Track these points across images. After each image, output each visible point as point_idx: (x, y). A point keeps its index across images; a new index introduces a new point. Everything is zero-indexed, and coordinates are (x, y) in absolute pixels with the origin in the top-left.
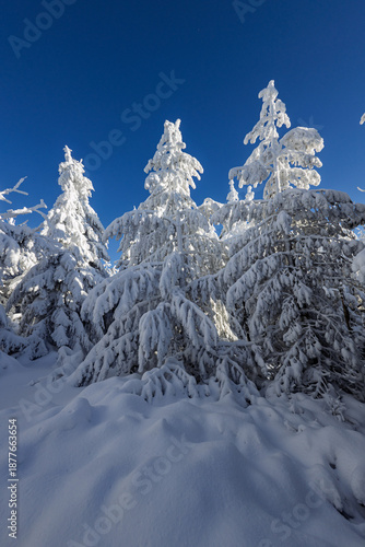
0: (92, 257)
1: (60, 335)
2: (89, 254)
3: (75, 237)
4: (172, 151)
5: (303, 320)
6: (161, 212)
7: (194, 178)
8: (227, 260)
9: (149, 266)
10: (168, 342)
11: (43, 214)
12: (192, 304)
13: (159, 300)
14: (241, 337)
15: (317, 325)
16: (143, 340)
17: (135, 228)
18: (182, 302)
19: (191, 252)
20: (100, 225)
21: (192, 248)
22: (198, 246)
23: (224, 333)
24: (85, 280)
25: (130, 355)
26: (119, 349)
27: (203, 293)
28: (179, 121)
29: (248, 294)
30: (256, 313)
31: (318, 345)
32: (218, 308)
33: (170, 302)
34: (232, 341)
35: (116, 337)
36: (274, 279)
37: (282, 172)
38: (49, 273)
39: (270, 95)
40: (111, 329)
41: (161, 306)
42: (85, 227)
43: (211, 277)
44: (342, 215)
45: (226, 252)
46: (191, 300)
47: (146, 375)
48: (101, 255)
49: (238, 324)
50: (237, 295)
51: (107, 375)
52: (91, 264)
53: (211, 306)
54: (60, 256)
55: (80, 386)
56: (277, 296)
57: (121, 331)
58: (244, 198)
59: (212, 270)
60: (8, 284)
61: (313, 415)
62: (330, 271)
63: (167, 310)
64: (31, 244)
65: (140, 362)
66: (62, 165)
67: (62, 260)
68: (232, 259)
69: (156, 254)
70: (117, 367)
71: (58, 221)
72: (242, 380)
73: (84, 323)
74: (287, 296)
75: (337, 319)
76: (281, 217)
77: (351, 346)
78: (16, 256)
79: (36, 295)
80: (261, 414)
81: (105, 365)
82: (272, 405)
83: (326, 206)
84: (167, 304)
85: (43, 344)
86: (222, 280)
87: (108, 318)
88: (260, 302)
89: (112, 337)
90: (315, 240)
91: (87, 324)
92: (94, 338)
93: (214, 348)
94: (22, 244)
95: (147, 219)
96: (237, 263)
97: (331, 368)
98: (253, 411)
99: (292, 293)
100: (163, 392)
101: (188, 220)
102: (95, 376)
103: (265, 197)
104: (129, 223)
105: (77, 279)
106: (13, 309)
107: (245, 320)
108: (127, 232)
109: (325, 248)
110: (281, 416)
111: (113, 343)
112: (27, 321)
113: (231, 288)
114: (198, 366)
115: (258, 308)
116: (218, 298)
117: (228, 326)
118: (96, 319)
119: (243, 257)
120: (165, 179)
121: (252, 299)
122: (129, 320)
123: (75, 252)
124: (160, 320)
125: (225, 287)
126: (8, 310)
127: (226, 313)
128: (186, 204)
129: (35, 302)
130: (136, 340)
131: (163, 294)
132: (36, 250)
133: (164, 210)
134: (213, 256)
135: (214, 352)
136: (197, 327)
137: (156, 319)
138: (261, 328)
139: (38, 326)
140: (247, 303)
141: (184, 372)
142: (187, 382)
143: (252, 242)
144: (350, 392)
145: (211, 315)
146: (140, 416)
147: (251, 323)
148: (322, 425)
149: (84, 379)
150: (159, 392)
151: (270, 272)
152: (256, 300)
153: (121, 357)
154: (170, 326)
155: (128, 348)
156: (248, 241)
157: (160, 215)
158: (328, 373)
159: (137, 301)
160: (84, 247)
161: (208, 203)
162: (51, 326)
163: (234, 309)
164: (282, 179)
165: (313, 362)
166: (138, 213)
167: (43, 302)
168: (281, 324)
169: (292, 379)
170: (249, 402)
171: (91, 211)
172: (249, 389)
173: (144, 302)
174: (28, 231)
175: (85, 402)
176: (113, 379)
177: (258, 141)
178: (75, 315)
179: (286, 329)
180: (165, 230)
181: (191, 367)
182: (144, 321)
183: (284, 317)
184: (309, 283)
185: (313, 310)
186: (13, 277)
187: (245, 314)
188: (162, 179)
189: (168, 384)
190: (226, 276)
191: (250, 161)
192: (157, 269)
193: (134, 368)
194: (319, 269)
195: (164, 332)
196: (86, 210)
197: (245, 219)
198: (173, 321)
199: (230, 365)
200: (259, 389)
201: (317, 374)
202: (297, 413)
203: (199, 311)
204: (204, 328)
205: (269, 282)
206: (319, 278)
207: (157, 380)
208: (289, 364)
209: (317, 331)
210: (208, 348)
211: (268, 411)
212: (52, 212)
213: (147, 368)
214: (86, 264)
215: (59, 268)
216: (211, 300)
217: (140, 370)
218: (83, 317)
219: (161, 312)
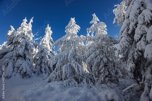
0: (51, 50)
1: (43, 70)
2: (50, 49)
3: (47, 45)
4: (72, 24)
5: (105, 67)
6: (69, 38)
7: (78, 30)
8: (87, 51)
9: (65, 53)
10: (70, 73)
11: (40, 40)
12: (77, 63)
13: (68, 62)
14: (90, 72)
15: (108, 68)
16: (63, 72)
17: (62, 42)
18: (74, 63)
19: (77, 49)
20: (53, 42)
21: (77, 48)
22: (79, 47)
23: (86, 71)
24: (49, 56)
25: (60, 76)
26: (57, 74)
27: (80, 60)
28: (74, 18)
29: (92, 61)
30: (94, 66)
31: (108, 72)
32: (84, 64)
33: (71, 62)
34: (88, 73)
35: (57, 71)
36: (99, 56)
37: (99, 30)
38: (41, 54)
39: (94, 15)
40: (55, 69)
41: (68, 64)
42: (50, 42)
43: (82, 56)
44: (112, 41)
45: (86, 49)
46: (77, 62)
47: (64, 81)
48: (53, 50)
49: (89, 68)
50: (89, 61)
51: (55, 81)
52: (50, 52)
53: (82, 64)
54: (43, 50)
55: (48, 82)
56: (99, 61)
57: (58, 70)
58: (91, 35)
59: (83, 54)
60: (33, 57)
61: (105, 88)
62: (111, 54)
63: (70, 65)
64: (37, 47)
65: (63, 78)
66: (46, 28)
67: (44, 51)
68: (88, 51)
69: (67, 49)
70: (57, 79)
71: (43, 41)
72: (90, 82)
73: (48, 67)
74: (102, 61)
75: (112, 66)
76: (100, 40)
77: (114, 72)
78: (34, 50)
79: (38, 60)
80: (94, 89)
81: (54, 78)
82: (96, 87)
83: (109, 39)
84: (70, 63)
85: (40, 72)
86: (85, 56)
87: (54, 66)
88: (95, 62)
89: (55, 71)
90: (107, 47)
91: (49, 67)
92: (51, 72)
93: (83, 75)
94: (36, 47)
95: (65, 40)
96: (89, 52)
97: (110, 77)
98: (92, 89)
99: (103, 60)
100: (69, 85)
101: (76, 40)
102: (52, 81)
103: (96, 36)
104: (60, 41)
105: (47, 56)
106: (34, 63)
107: (91, 67)
108: (60, 44)
109: (110, 49)
110: (98, 89)
111: (56, 73)
112: (36, 66)
113: (88, 59)
114: (78, 79)
115: (94, 64)
116: (84, 61)
117: (87, 69)
118: (51, 66)
119: (91, 50)
120: (70, 30)
121: (93, 62)
122: (60, 67)
123: (47, 49)
124: (68, 67)
125: (86, 58)
126: (33, 63)
127: (86, 66)
128: (76, 36)
129: (38, 61)
130: (62, 72)
131: (69, 60)
132: (38, 48)
133: (70, 38)
134: (83, 50)
135: (83, 76)
136: (78, 69)
137: (67, 67)
138: (95, 69)
139: (38, 67)
140: (92, 63)
141: (75, 81)
142: (75, 83)
143: (93, 47)
144: (112, 82)
145: (82, 66)
146: (63, 90)
147: (93, 68)
148: (106, 89)
149: (49, 81)
150: (68, 85)
151: (98, 54)
152: (94, 62)
153: (58, 76)
154: (71, 69)
155: (60, 74)
156: (92, 46)
157: (69, 39)
158: (109, 79)
159: (62, 62)
160: (49, 47)
161: (82, 36)
162: (41, 67)
163: (88, 65)
164: (99, 32)
165: (106, 76)
166: (63, 38)
167: (39, 61)
168: (100, 68)
169: (101, 81)
170: (91, 87)
171: (51, 38)
172: (91, 84)
173: (64, 62)
174: (37, 44)
175: (50, 86)
176: (56, 82)
177: (93, 23)
178: (46, 65)
179: (101, 69)
180: (70, 43)
181: (76, 79)
182: (64, 68)
183: (101, 66)
184: (107, 57)
185: (107, 64)
186: (34, 55)
187: (91, 66)
188: (69, 30)
189: (70, 84)
190: (86, 55)
191: (91, 27)
192: (68, 53)
193: (61, 79)
194: (109, 54)
195: (69, 71)
196: (50, 38)
197: (91, 41)
198: (72, 68)
199: (87, 79)
200: (94, 84)
201: (107, 79)
202: (102, 88)
203: (79, 65)
204: (80, 70)
205: (97, 57)
206: (109, 56)
207: (67, 83)
208: (101, 78)
209: (108, 69)
210: (81, 75)
211: (95, 88)
212: (42, 39)
213: (65, 80)
214: (49, 52)
215: (43, 53)
216: (82, 62)
217: (63, 80)
218: (48, 66)
219: (68, 65)
